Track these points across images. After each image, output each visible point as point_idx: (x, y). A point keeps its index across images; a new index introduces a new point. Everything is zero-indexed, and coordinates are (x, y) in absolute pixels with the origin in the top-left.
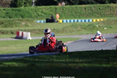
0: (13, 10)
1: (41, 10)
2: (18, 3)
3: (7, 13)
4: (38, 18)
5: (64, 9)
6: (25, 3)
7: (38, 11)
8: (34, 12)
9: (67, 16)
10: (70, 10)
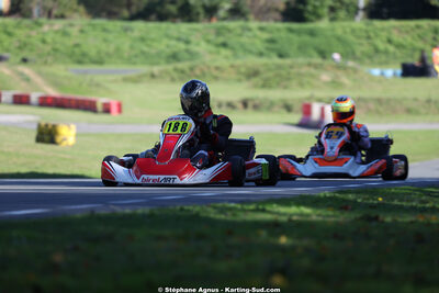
2: (310, 8)
4: (376, 60)
6: (332, 9)
7: (377, 36)
8: (364, 42)
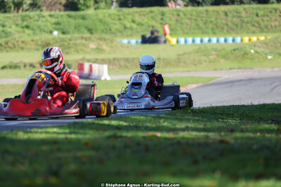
0: (70, 16)
1: (130, 17)
2: (81, 1)
3: (58, 24)
4: (125, 33)
5: (181, 14)
6: (96, 2)
7: (125, 18)
8: (117, 22)
9: (186, 31)
10: (194, 17)
